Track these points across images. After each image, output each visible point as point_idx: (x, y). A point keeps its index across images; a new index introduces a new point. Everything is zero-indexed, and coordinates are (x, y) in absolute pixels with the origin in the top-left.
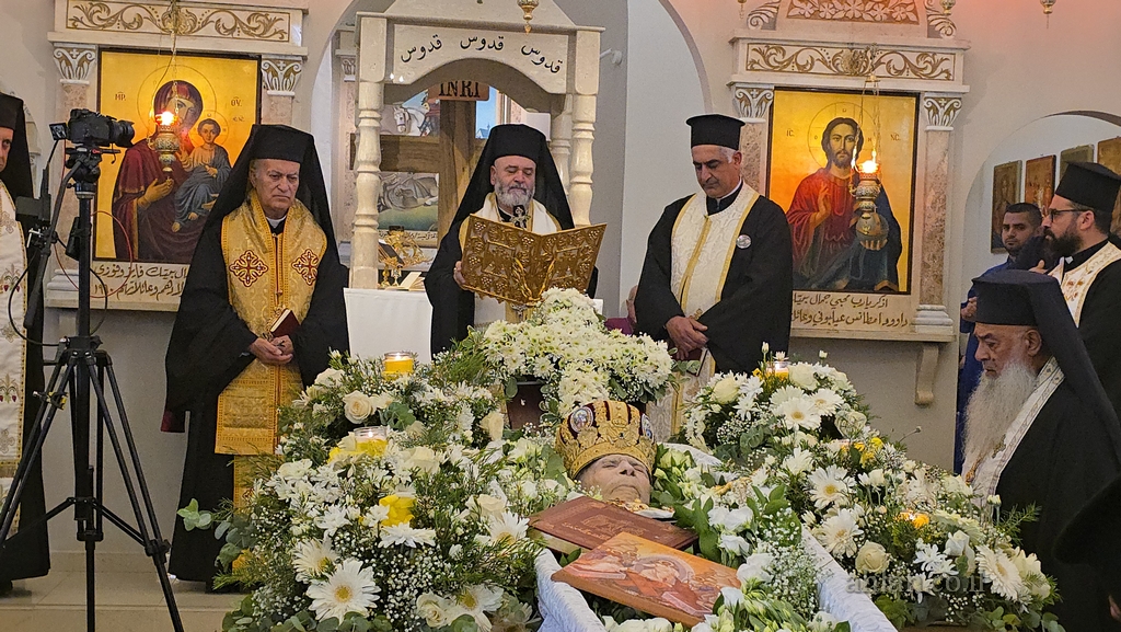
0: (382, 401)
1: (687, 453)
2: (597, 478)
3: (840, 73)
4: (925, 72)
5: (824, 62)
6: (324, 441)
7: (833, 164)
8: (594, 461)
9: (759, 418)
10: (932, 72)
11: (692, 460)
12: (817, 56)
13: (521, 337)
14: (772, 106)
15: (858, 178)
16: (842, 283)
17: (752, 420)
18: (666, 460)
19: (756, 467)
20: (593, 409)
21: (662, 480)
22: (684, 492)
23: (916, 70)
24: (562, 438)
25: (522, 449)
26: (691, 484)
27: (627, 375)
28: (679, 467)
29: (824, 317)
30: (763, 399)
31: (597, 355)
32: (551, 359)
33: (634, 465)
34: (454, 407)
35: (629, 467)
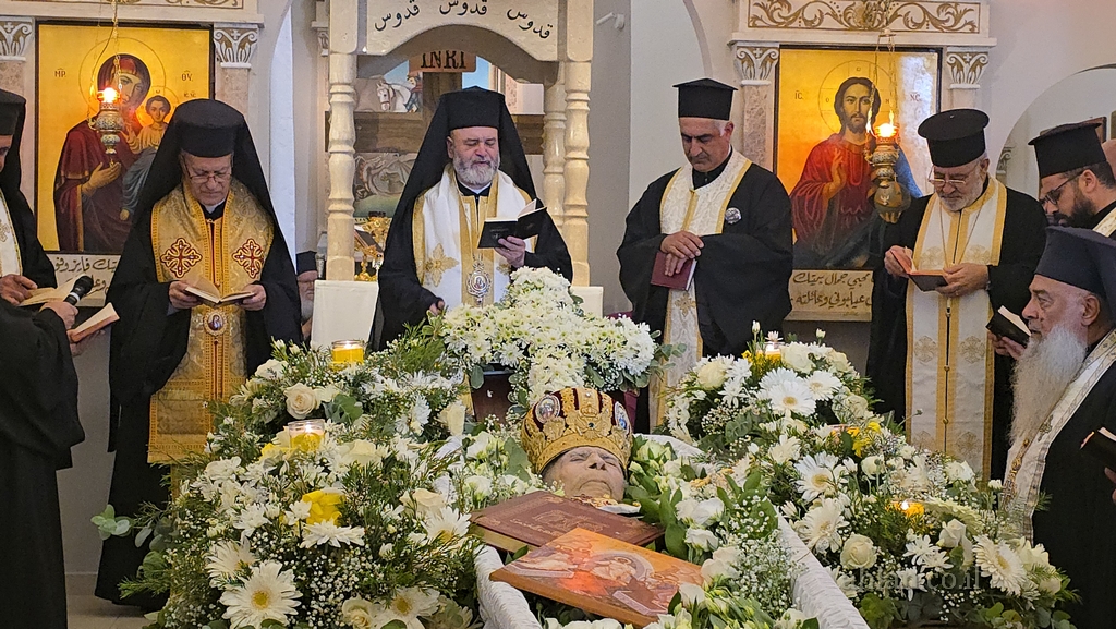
0: (327, 394)
1: (668, 444)
2: (564, 473)
3: (852, 28)
4: (947, 24)
5: (834, 16)
6: (258, 438)
7: (847, 129)
8: (561, 455)
9: (747, 405)
10: (955, 24)
11: (673, 452)
12: (826, 10)
13: (486, 322)
14: (777, 67)
15: (874, 143)
16: (860, 260)
17: (740, 407)
18: (643, 453)
19: (741, 456)
20: (560, 398)
21: (638, 475)
22: (660, 486)
23: (937, 23)
24: (527, 431)
25: (483, 443)
26: (669, 479)
27: (604, 361)
28: (657, 460)
29: (841, 299)
30: (753, 382)
31: (571, 340)
32: (521, 345)
33: (604, 458)
34: (408, 399)
35: (599, 461)
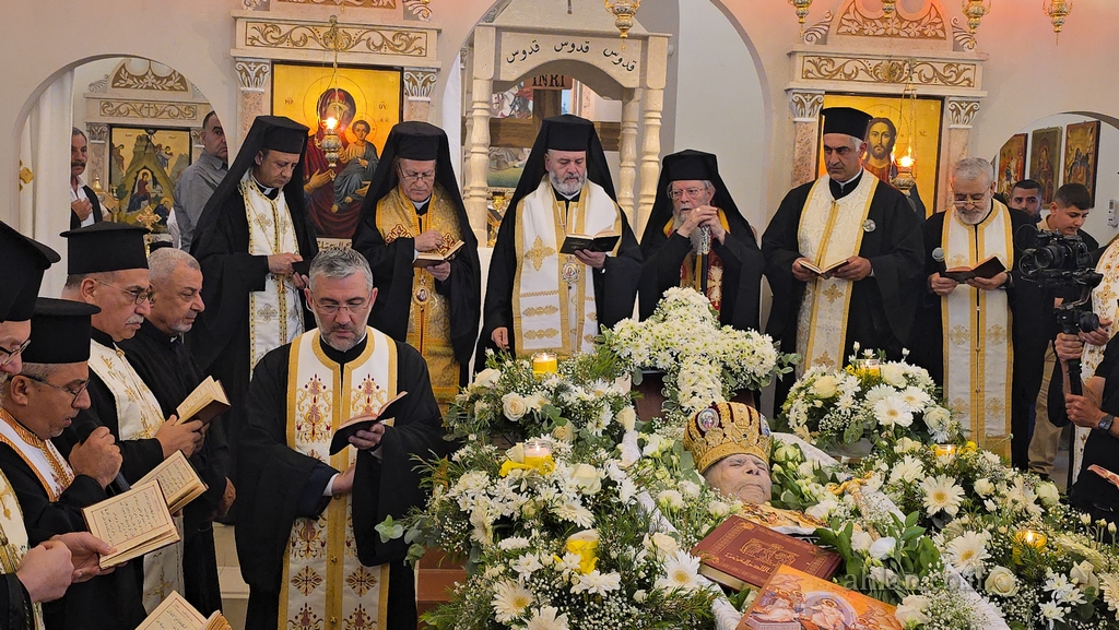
0: (535, 402)
1: (796, 446)
2: (724, 476)
7: (872, 156)
9: (857, 414)
11: (801, 453)
17: (852, 416)
18: (780, 454)
21: (779, 475)
22: (803, 490)
24: (691, 437)
26: (807, 481)
27: (737, 366)
28: (792, 461)
30: (860, 396)
31: (712, 349)
32: (672, 353)
33: (757, 464)
35: (754, 467)
